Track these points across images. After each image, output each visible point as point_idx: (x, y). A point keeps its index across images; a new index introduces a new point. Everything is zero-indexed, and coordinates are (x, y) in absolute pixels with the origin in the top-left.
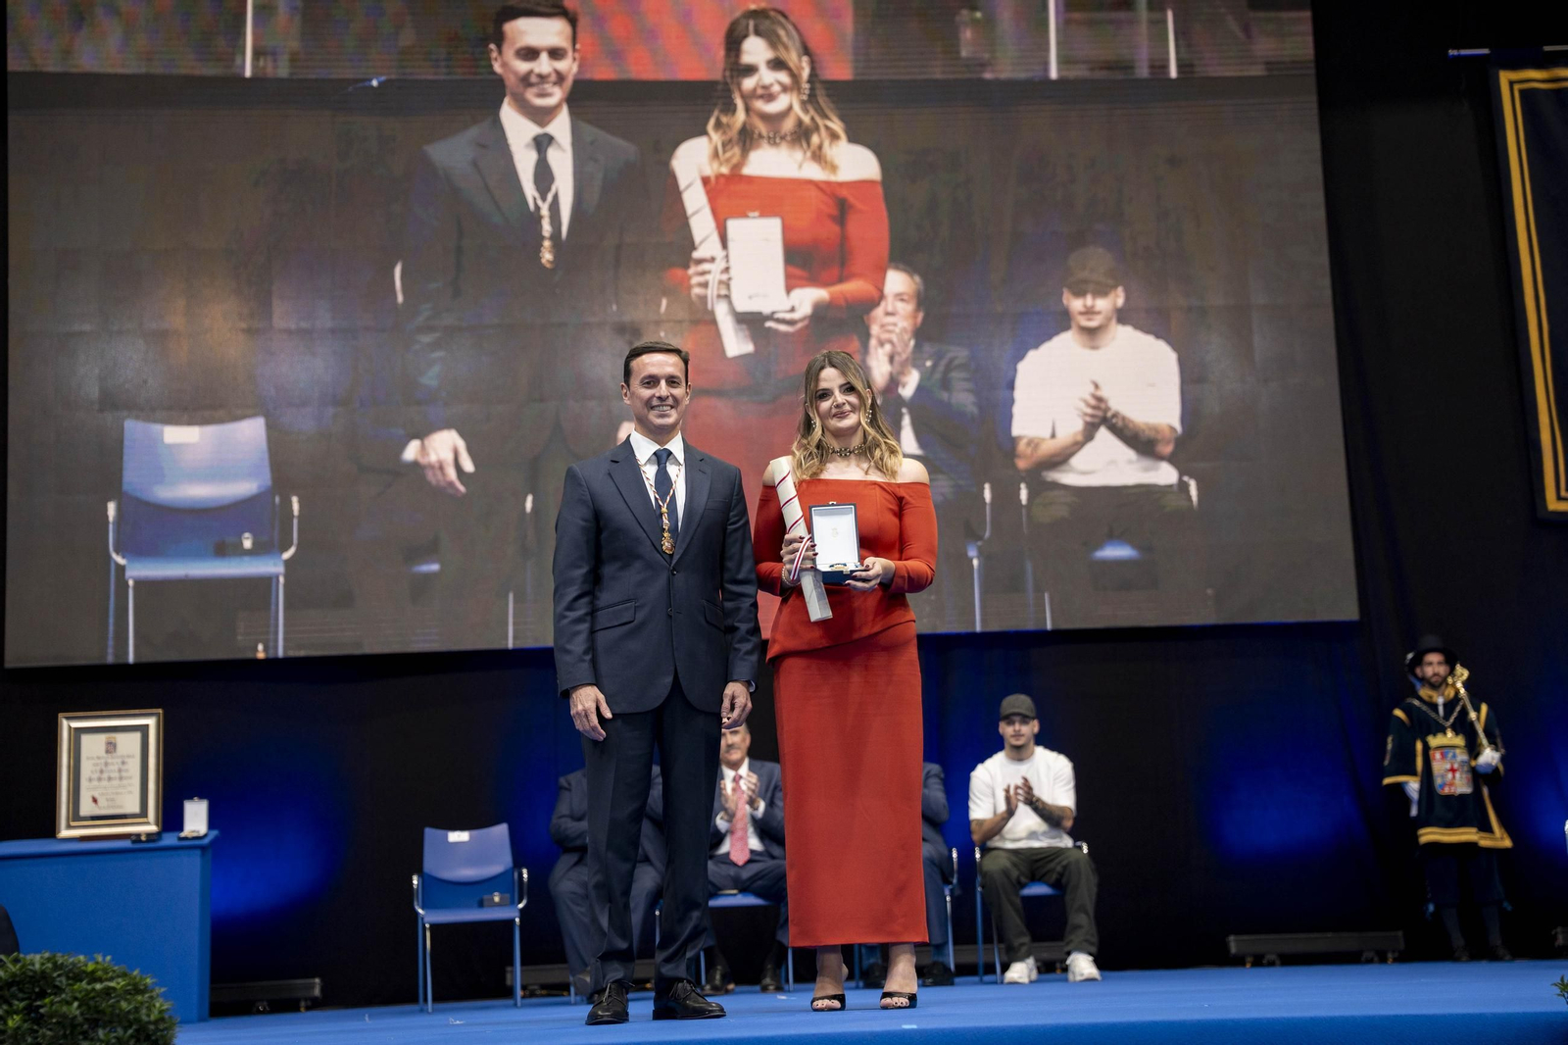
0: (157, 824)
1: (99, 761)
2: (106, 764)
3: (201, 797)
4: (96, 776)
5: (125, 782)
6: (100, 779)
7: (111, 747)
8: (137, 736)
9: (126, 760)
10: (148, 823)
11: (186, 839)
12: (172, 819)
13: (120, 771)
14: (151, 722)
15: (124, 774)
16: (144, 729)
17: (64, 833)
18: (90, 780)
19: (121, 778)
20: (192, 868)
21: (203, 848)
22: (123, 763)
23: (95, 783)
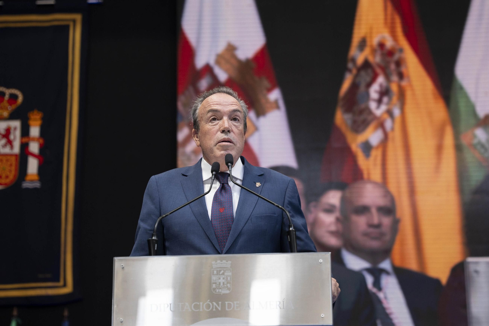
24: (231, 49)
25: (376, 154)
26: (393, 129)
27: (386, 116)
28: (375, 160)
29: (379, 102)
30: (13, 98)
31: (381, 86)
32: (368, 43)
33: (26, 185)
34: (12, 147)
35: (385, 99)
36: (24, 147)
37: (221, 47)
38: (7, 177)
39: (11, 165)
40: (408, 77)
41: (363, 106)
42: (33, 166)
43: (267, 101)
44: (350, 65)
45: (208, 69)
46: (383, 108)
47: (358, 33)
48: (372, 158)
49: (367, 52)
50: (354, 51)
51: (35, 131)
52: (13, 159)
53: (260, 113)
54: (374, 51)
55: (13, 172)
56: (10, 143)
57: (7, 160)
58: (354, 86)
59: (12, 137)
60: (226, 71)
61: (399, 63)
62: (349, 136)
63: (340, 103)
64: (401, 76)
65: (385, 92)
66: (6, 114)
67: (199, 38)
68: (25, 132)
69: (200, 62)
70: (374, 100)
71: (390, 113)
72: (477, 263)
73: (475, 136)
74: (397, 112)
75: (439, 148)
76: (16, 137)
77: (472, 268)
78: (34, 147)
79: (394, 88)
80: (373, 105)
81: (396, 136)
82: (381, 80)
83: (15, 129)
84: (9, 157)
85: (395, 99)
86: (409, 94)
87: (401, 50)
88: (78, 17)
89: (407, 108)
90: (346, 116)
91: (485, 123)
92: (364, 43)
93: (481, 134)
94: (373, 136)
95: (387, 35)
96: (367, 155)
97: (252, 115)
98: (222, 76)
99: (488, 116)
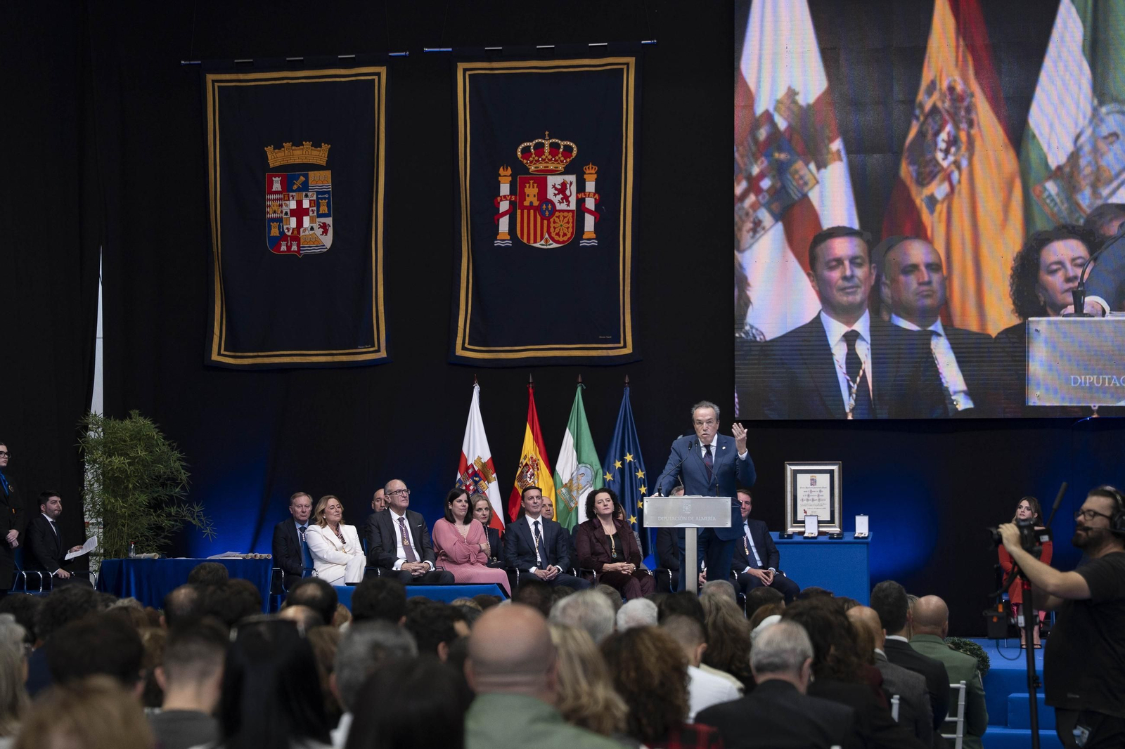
0: (840, 528)
1: (807, 490)
2: (811, 491)
3: (865, 515)
4: (805, 498)
5: (821, 502)
6: (808, 500)
7: (813, 482)
8: (827, 476)
9: (822, 489)
10: (835, 527)
11: (858, 538)
12: (848, 525)
13: (819, 495)
14: (835, 468)
15: (821, 498)
16: (831, 472)
17: (790, 530)
18: (802, 500)
19: (819, 500)
20: (862, 554)
21: (867, 543)
22: (820, 491)
23: (805, 502)
24: (792, 93)
25: (941, 208)
26: (959, 182)
27: (953, 167)
28: (940, 213)
29: (947, 152)
30: (568, 150)
31: (949, 134)
32: (938, 87)
33: (583, 243)
34: (568, 202)
35: (953, 150)
36: (581, 202)
37: (781, 93)
38: (565, 235)
39: (568, 223)
40: (978, 124)
41: (928, 157)
42: (590, 222)
43: (829, 151)
44: (917, 112)
45: (768, 116)
46: (951, 158)
47: (927, 76)
48: (936, 214)
49: (936, 96)
50: (921, 96)
51: (590, 186)
52: (571, 214)
53: (821, 165)
54: (943, 96)
55: (570, 230)
56: (566, 198)
57: (564, 217)
58: (921, 134)
59: (568, 193)
60: (785, 119)
61: (969, 110)
62: (914, 189)
63: (905, 154)
64: (971, 124)
65: (953, 142)
66: (561, 168)
67: (758, 82)
68: (581, 187)
69: (760, 109)
70: (941, 150)
71: (957, 164)
72: (1038, 322)
73: (1045, 189)
74: (964, 163)
76: (572, 190)
77: (1033, 327)
78: (590, 204)
79: (963, 136)
80: (940, 156)
81: (964, 189)
82: (948, 128)
83: (571, 183)
84: (566, 214)
85: (963, 148)
86: (978, 144)
87: (972, 95)
88: (632, 60)
89: (976, 159)
90: (911, 168)
91: (1056, 175)
92: (932, 86)
93: (1051, 187)
94: (939, 190)
95: (958, 78)
96: (932, 210)
97: (812, 166)
98: (782, 124)
99: (1059, 168)
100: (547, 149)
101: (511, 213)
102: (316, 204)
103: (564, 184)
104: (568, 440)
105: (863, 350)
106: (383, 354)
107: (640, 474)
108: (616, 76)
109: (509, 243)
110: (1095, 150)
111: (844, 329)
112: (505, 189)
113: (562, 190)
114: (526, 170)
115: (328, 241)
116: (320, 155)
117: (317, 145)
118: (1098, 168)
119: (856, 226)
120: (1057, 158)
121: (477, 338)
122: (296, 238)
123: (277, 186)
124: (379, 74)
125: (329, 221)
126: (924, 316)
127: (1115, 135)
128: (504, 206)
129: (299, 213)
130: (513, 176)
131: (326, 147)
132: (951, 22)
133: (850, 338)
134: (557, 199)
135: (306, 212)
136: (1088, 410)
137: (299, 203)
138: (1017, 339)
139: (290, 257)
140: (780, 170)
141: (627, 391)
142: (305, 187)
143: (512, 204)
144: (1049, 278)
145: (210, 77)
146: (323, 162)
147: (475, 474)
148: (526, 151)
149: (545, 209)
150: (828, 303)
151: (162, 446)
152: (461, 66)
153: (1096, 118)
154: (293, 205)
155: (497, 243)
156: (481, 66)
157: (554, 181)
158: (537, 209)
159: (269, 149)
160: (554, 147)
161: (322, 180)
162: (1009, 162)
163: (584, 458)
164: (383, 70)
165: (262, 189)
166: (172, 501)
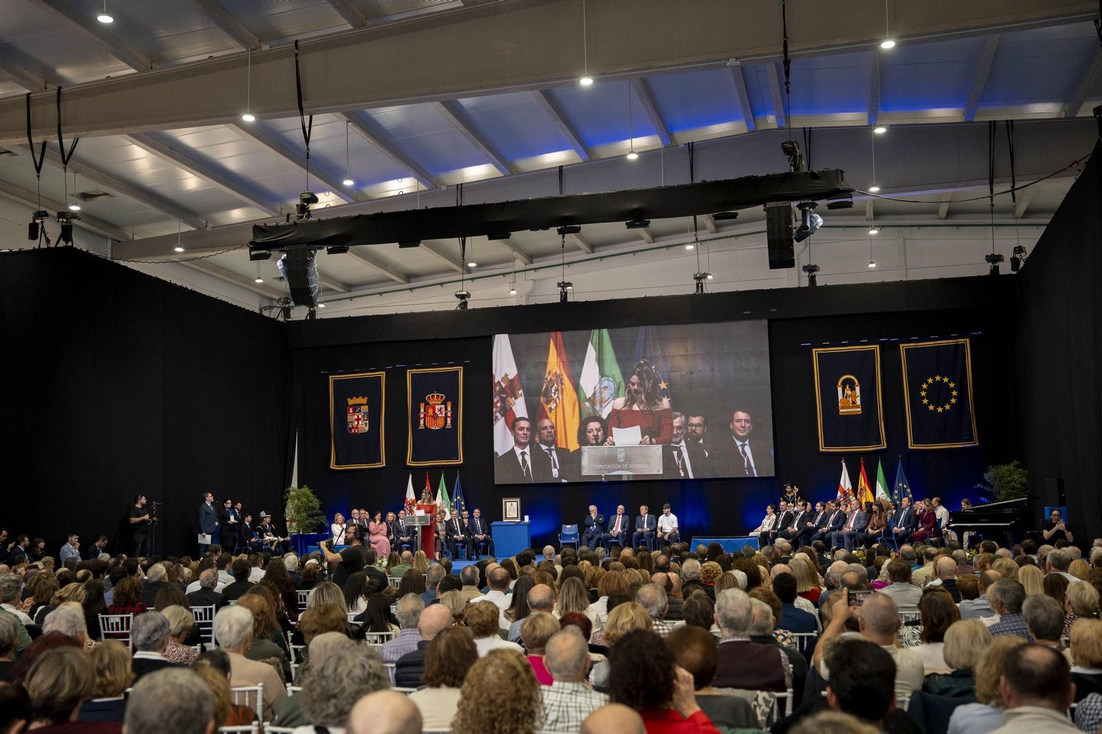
0: (519, 520)
1: (509, 507)
2: (511, 508)
3: (527, 515)
6: (510, 511)
7: (512, 505)
8: (516, 503)
11: (525, 523)
12: (523, 519)
16: (518, 501)
17: (504, 521)
18: (508, 511)
19: (514, 510)
20: (526, 528)
21: (528, 525)
22: (514, 508)
24: (506, 375)
26: (559, 403)
29: (555, 393)
30: (442, 397)
32: (552, 372)
33: (447, 427)
35: (557, 393)
36: (446, 414)
38: (441, 424)
40: (564, 384)
41: (549, 395)
42: (449, 420)
43: (518, 394)
45: (500, 382)
46: (556, 395)
47: (548, 369)
49: (551, 375)
50: (547, 375)
51: (449, 409)
52: (443, 418)
53: (516, 398)
54: (553, 376)
55: (443, 423)
56: (441, 413)
57: (441, 419)
58: (547, 388)
59: (442, 411)
61: (561, 380)
62: (545, 405)
63: (542, 394)
64: (562, 384)
65: (557, 390)
66: (440, 403)
67: (498, 372)
68: (446, 409)
69: (496, 381)
71: (558, 397)
73: (585, 405)
74: (560, 397)
75: (574, 409)
76: (444, 410)
77: (583, 449)
78: (449, 414)
79: (560, 388)
80: (553, 395)
81: (560, 405)
82: (555, 385)
83: (443, 408)
85: (560, 392)
86: (564, 392)
87: (562, 375)
88: (462, 368)
89: (564, 396)
90: (545, 399)
91: (589, 400)
92: (550, 372)
93: (587, 404)
94: (553, 406)
95: (558, 370)
96: (551, 412)
97: (513, 398)
98: (504, 385)
99: (590, 398)
100: (435, 397)
101: (424, 418)
102: (363, 416)
103: (441, 408)
104: (439, 492)
105: (528, 458)
106: (384, 465)
107: (463, 503)
108: (457, 372)
109: (424, 428)
110: (601, 392)
111: (522, 451)
112: (422, 410)
113: (440, 410)
114: (429, 404)
115: (367, 429)
116: (364, 401)
117: (363, 397)
118: (602, 398)
119: (527, 417)
120: (589, 395)
121: (414, 459)
122: (357, 428)
123: (351, 411)
124: (382, 374)
125: (367, 422)
126: (548, 444)
127: (606, 387)
128: (422, 416)
129: (358, 420)
130: (425, 406)
131: (366, 398)
132: (555, 351)
133: (523, 454)
134: (438, 413)
135: (360, 419)
136: (601, 477)
137: (358, 416)
138: (579, 453)
139: (355, 434)
140: (503, 400)
141: (458, 476)
142: (360, 411)
143: (425, 415)
144: (588, 434)
145: (331, 377)
146: (365, 403)
147: (410, 504)
148: (429, 398)
149: (435, 416)
150: (517, 442)
151: (312, 497)
152: (408, 371)
153: (600, 382)
154: (356, 417)
155: (420, 428)
156: (415, 371)
157: (437, 407)
158: (433, 416)
159: (349, 399)
160: (438, 396)
161: (365, 409)
162: (574, 396)
163: (444, 498)
164: (384, 373)
165: (346, 412)
166: (316, 515)
